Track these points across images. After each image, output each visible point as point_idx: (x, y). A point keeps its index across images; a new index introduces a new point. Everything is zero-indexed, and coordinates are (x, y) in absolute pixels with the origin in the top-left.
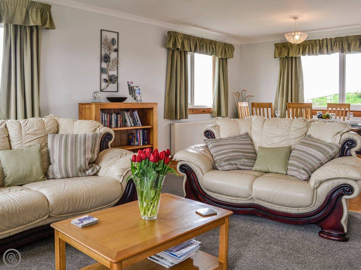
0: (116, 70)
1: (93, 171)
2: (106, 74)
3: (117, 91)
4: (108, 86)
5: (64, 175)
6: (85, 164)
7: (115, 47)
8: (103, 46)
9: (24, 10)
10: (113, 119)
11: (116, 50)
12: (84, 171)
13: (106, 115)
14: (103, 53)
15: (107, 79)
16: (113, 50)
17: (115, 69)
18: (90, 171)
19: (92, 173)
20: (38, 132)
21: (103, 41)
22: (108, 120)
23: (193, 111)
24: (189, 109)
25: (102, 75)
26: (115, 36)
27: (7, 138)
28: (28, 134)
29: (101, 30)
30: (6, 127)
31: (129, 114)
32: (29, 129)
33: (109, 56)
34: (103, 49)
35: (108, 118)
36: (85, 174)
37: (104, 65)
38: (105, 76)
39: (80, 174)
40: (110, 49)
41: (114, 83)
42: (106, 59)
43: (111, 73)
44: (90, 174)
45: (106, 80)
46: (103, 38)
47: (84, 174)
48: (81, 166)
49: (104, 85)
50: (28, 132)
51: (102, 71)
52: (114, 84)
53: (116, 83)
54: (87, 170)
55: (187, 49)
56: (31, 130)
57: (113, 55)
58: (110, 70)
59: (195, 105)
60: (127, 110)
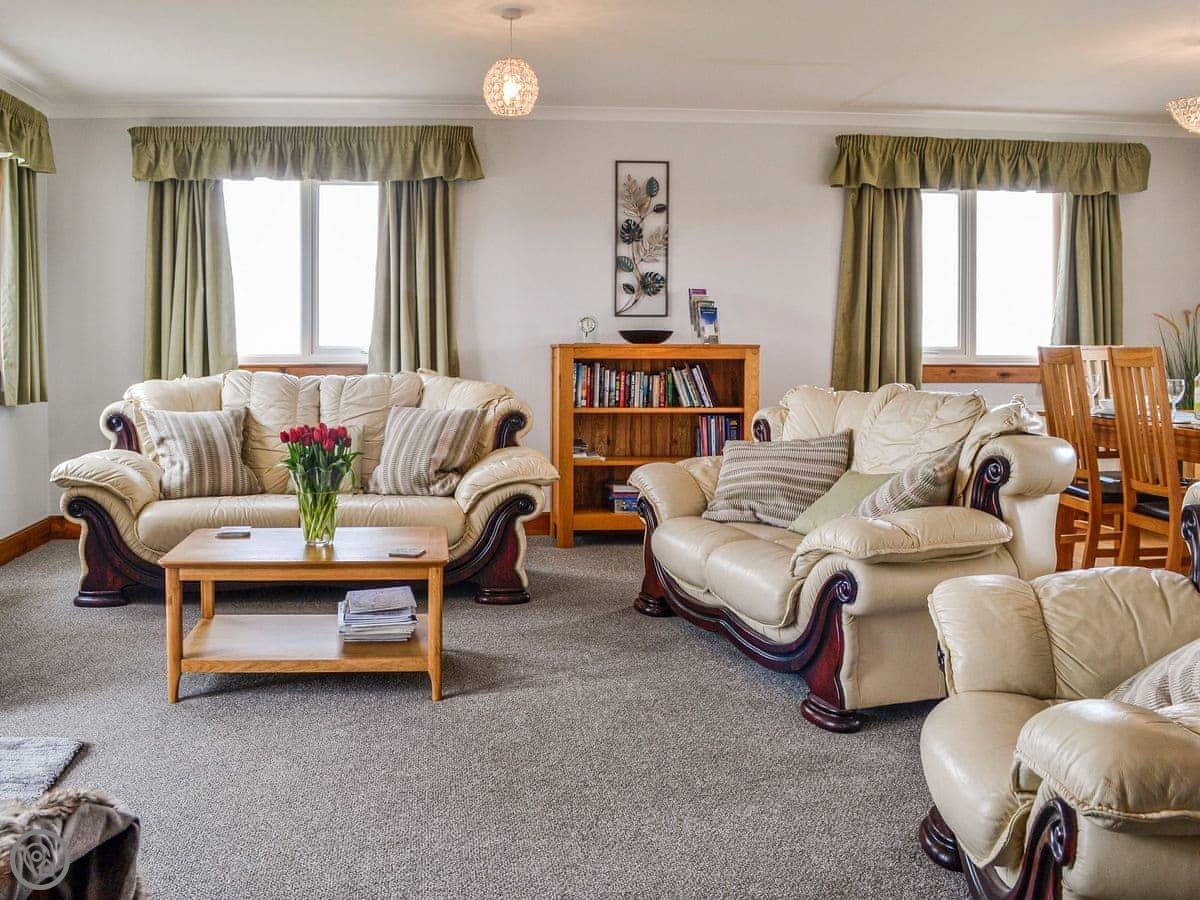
0: (662, 258)
1: (443, 486)
2: (631, 270)
3: (666, 315)
4: (636, 301)
5: (393, 490)
6: (427, 470)
7: (660, 199)
8: (620, 201)
9: (411, 147)
10: (637, 386)
11: (661, 209)
12: (428, 486)
13: (614, 374)
14: (622, 219)
15: (634, 283)
16: (652, 208)
17: (658, 258)
18: (438, 486)
19: (441, 492)
20: (371, 400)
21: (620, 188)
22: (622, 389)
23: (953, 372)
24: (925, 366)
25: (618, 275)
26: (658, 173)
27: (316, 410)
28: (351, 404)
29: (617, 162)
30: (318, 388)
31: (685, 374)
32: (354, 395)
33: (638, 226)
34: (620, 209)
35: (623, 383)
36: (429, 491)
37: (625, 250)
38: (627, 278)
39: (417, 490)
40: (640, 207)
41: (654, 293)
42: (629, 233)
43: (645, 268)
44: (438, 493)
45: (629, 288)
46: (622, 180)
47: (425, 490)
48: (419, 475)
49: (625, 299)
50: (351, 400)
51: (621, 264)
52: (653, 296)
53: (663, 290)
54: (434, 483)
55: (905, 180)
56: (357, 397)
57: (652, 223)
58: (642, 260)
59: (979, 352)
60: (679, 365)
